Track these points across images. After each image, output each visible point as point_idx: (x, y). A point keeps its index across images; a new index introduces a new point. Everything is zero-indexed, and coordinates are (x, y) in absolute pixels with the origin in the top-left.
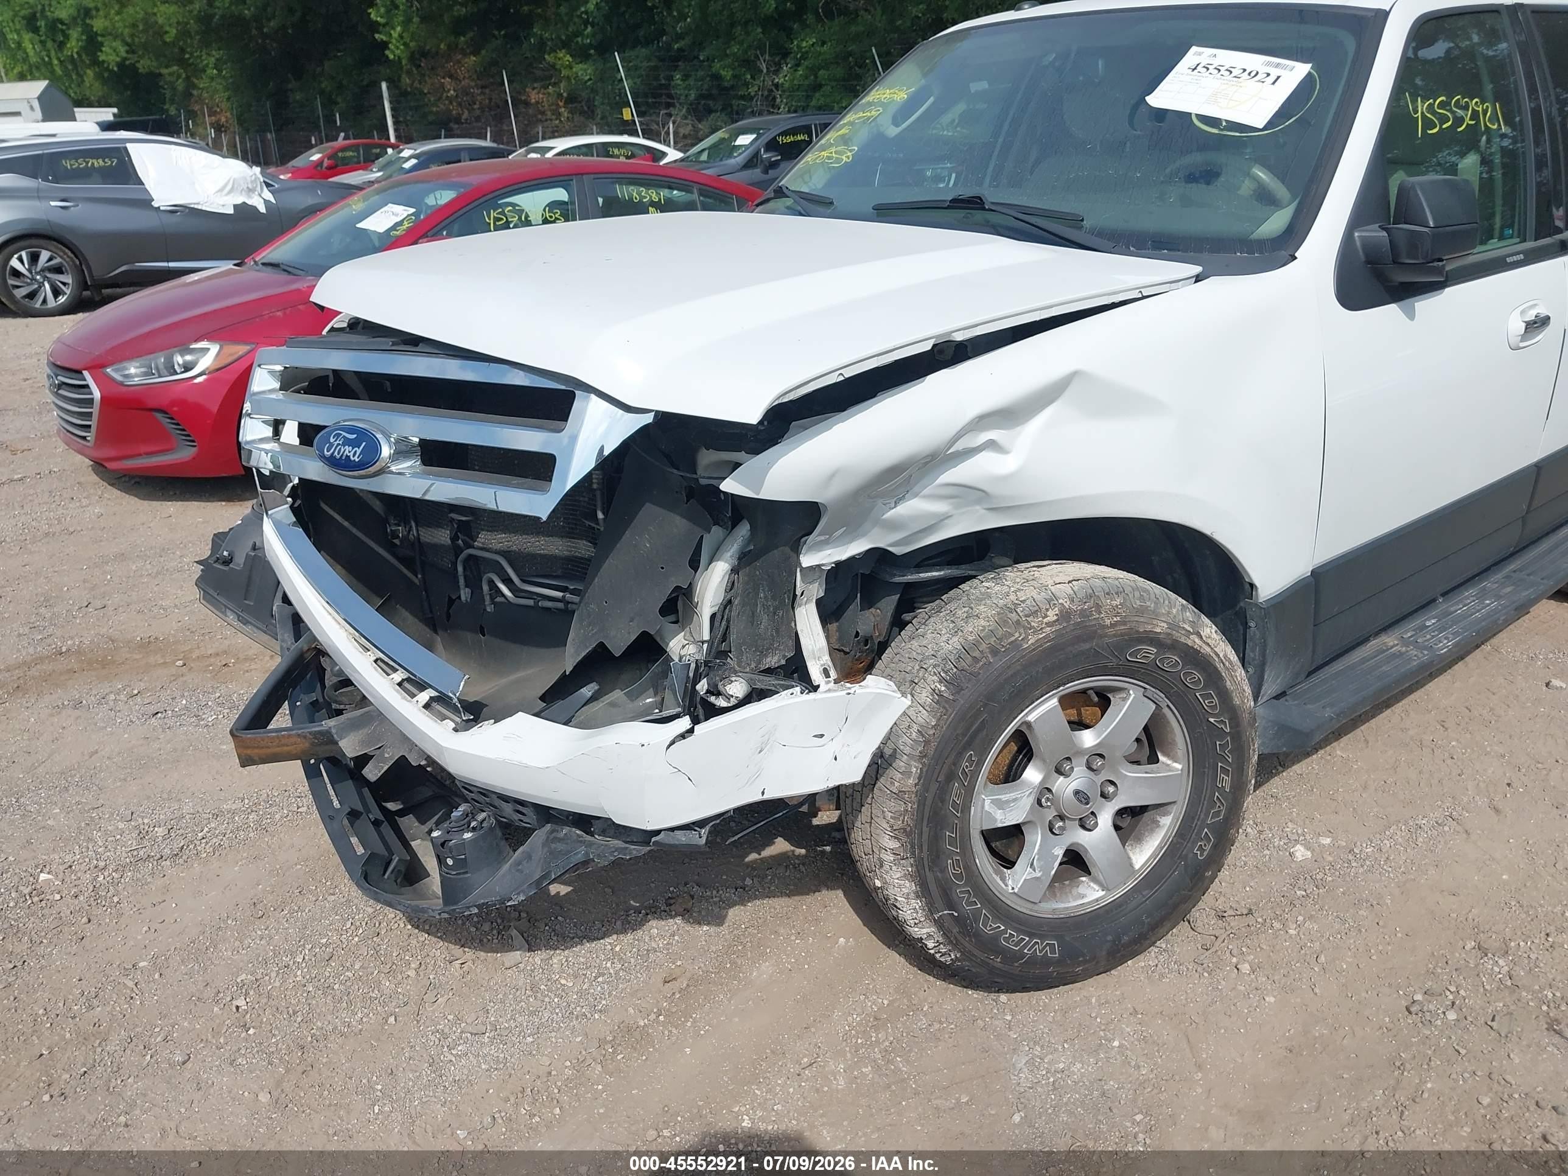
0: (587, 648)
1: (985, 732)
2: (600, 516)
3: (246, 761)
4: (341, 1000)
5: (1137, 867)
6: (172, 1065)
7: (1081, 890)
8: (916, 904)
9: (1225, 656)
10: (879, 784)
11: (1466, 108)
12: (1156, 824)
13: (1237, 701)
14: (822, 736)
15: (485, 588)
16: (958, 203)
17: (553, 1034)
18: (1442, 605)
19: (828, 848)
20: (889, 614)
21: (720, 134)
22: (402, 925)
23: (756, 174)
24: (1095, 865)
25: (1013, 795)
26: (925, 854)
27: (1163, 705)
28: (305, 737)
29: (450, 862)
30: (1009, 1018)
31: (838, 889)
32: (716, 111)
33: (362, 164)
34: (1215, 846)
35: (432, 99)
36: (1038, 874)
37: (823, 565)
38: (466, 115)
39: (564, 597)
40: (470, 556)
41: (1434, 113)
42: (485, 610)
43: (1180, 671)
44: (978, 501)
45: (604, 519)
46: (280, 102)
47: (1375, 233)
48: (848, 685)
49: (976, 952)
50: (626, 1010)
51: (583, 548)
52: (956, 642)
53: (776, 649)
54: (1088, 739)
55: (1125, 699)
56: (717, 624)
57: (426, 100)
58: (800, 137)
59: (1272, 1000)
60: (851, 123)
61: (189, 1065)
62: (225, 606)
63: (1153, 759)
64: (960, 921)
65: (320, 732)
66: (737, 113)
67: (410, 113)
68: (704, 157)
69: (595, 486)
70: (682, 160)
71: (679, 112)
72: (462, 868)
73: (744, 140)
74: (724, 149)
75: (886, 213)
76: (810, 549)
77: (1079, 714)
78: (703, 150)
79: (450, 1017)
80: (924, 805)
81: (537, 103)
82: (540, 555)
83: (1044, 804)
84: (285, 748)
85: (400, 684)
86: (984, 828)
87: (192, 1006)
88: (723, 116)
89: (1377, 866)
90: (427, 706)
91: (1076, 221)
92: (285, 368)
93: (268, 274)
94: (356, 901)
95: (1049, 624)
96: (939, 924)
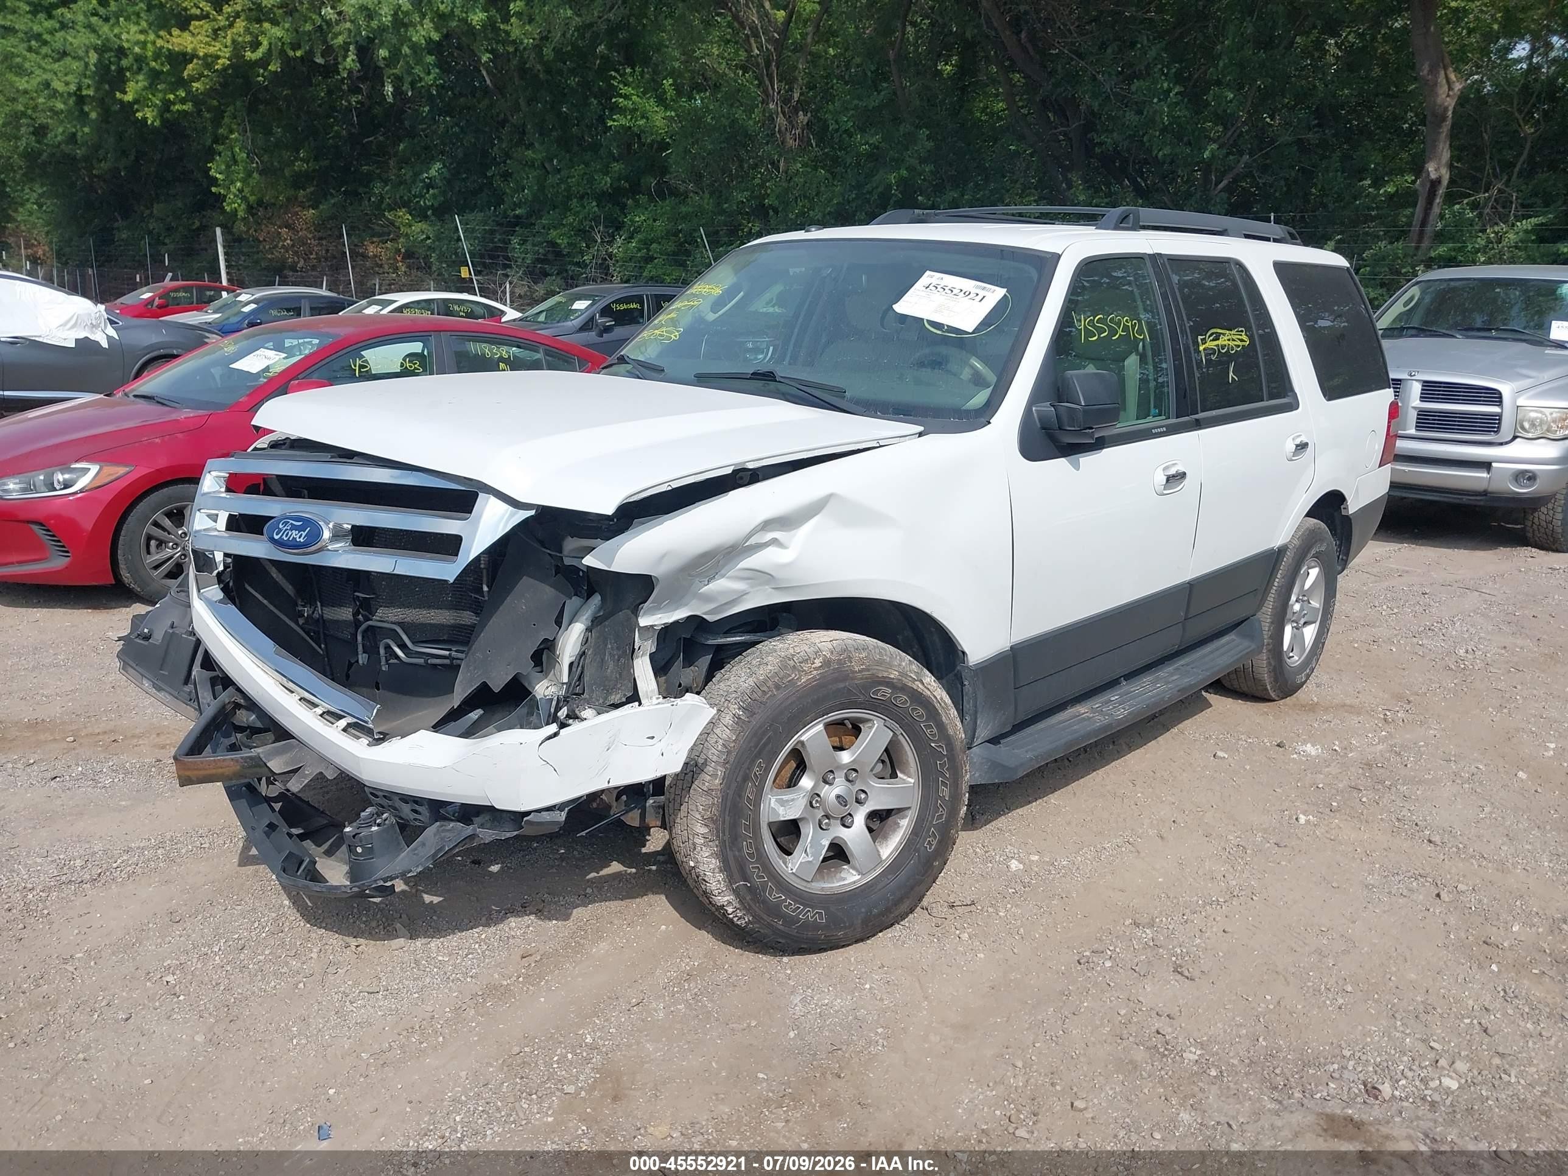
0: (472, 686)
1: (770, 746)
2: (485, 588)
3: (185, 781)
4: (256, 975)
5: (884, 858)
6: (117, 1021)
7: (843, 875)
8: (720, 877)
9: (942, 699)
10: (694, 786)
11: (1118, 324)
12: (897, 825)
13: (951, 732)
14: (653, 738)
15: (382, 651)
16: (756, 376)
17: (435, 992)
18: (1125, 687)
19: (654, 868)
20: (705, 670)
21: (557, 299)
22: (302, 924)
23: (591, 336)
24: (852, 855)
25: (791, 797)
26: (726, 838)
27: (898, 733)
28: (237, 761)
29: (359, 850)
30: (789, 972)
31: (662, 893)
32: (551, 275)
33: (195, 304)
34: (940, 842)
35: (267, 247)
36: (811, 859)
37: (655, 625)
38: (301, 264)
39: (450, 654)
40: (370, 627)
41: (1094, 326)
42: (381, 669)
43: (909, 707)
44: (767, 583)
45: (488, 592)
46: (105, 238)
47: (1047, 408)
48: (672, 699)
49: (765, 917)
50: (492, 976)
51: (467, 617)
52: (751, 681)
53: (619, 689)
54: (845, 757)
55: (871, 728)
56: (574, 669)
57: (261, 247)
58: (633, 306)
59: (982, 956)
60: (678, 309)
61: (132, 1021)
62: (142, 675)
63: (894, 775)
64: (751, 890)
65: (251, 758)
66: (572, 278)
67: (243, 258)
68: (542, 318)
69: (482, 566)
70: (521, 320)
71: (515, 274)
72: (369, 854)
73: (580, 305)
74: (563, 312)
75: (704, 380)
76: (644, 614)
77: (841, 741)
78: (541, 312)
79: (350, 983)
80: (727, 799)
81: (375, 256)
82: (430, 624)
83: (815, 805)
84: (220, 771)
85: (321, 715)
86: (771, 820)
87: (128, 982)
88: (559, 281)
89: (1069, 873)
90: (344, 730)
91: (840, 393)
92: (230, 474)
93: (142, 405)
94: (260, 909)
95: (816, 669)
96: (736, 892)
